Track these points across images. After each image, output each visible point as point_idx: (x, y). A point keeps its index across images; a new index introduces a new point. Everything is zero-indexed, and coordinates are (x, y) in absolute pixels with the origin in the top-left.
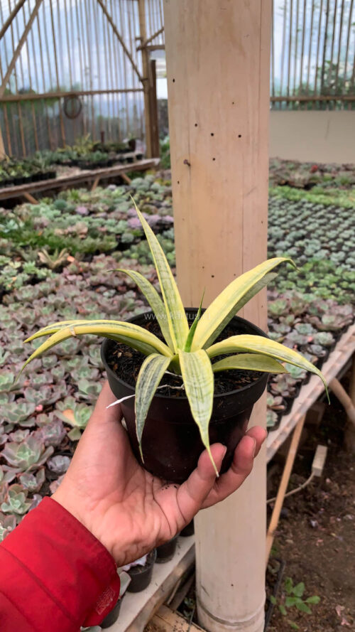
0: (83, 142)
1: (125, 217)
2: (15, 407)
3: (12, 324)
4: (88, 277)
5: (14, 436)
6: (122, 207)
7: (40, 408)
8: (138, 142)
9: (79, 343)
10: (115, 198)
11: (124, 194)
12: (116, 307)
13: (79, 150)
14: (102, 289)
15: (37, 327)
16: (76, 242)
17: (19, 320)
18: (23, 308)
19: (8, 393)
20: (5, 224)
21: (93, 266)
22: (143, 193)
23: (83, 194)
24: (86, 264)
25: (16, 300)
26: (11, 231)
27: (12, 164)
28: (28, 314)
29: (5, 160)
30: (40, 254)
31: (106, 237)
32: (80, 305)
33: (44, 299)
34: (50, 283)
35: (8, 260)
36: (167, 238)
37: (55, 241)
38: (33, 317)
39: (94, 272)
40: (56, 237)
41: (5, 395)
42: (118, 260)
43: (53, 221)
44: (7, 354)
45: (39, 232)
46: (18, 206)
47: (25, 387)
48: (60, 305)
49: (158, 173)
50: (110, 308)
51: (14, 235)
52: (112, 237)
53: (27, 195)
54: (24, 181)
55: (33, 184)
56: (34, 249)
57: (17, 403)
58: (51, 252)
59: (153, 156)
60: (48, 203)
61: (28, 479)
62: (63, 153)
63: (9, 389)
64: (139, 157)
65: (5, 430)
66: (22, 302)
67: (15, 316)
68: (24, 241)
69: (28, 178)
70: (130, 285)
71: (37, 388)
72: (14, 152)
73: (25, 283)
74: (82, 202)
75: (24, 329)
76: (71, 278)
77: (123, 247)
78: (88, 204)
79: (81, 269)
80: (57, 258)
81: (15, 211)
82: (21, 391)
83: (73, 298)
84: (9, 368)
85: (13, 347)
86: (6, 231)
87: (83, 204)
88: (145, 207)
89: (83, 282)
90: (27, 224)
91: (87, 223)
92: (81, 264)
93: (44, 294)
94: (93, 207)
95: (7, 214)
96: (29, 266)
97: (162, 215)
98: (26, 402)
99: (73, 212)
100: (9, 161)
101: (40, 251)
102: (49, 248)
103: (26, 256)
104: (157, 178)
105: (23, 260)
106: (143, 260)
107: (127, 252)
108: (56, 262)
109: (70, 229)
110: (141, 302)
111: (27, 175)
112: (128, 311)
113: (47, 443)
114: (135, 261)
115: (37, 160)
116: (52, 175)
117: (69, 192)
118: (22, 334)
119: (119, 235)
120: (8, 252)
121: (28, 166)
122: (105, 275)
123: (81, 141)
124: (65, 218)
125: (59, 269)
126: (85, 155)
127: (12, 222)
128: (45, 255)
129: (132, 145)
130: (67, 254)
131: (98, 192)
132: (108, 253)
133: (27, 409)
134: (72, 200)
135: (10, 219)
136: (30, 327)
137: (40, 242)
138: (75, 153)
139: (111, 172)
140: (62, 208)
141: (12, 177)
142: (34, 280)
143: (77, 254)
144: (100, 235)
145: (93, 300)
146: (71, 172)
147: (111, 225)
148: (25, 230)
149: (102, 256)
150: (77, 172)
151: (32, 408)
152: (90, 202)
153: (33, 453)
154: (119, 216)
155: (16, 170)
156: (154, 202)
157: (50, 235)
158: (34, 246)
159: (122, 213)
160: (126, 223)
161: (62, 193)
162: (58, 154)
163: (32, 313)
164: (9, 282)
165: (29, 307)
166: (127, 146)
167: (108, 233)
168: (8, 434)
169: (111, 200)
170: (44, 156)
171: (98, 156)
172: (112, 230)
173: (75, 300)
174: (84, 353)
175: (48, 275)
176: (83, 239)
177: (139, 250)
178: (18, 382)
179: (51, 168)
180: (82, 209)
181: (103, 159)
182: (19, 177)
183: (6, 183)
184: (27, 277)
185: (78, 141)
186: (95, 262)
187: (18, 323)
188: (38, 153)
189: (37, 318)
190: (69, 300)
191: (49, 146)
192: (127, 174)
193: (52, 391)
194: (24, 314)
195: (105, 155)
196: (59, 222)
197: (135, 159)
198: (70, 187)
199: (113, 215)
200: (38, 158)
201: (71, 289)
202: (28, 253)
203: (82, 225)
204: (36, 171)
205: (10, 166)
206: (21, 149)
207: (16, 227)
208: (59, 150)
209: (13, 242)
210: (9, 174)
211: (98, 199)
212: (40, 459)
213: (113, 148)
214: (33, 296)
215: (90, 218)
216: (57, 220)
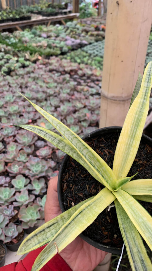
0: (44, 3)
1: (64, 40)
2: (19, 120)
3: (16, 85)
4: (48, 66)
5: (20, 132)
6: (63, 35)
7: (30, 121)
8: (69, 4)
9: (46, 95)
10: (59, 31)
11: (63, 29)
12: (61, 80)
13: (42, 6)
14: (54, 72)
15: (26, 87)
16: (42, 50)
17: (19, 83)
18: (20, 78)
19: (16, 114)
20: (9, 40)
21: (50, 61)
22: (72, 29)
23: (44, 28)
24: (47, 61)
25: (16, 74)
26: (12, 43)
27: (10, 11)
28: (22, 81)
29: (7, 9)
30: (26, 55)
31: (55, 49)
32: (45, 78)
33: (29, 75)
34: (31, 68)
35: (12, 57)
36: (83, 51)
37: (32, 49)
38: (24, 82)
39: (51, 64)
40: (33, 47)
41: (15, 115)
42: (61, 59)
43: (31, 40)
44: (14, 98)
45: (25, 45)
46: (15, 32)
47: (23, 112)
48: (36, 78)
49: (79, 20)
50: (59, 81)
51: (14, 45)
52: (58, 49)
53: (18, 27)
54: (16, 20)
55: (21, 22)
56: (23, 52)
57: (20, 118)
58: (31, 54)
59: (76, 12)
60: (28, 31)
61: (27, 149)
62: (34, 7)
63: (16, 112)
64: (70, 12)
65: (16, 128)
66: (19, 75)
67: (17, 81)
68: (18, 48)
69: (18, 19)
70: (67, 71)
71: (29, 113)
72: (10, 6)
73: (20, 67)
74: (44, 32)
75: (21, 87)
76: (41, 66)
77: (63, 53)
78: (46, 33)
79: (45, 63)
80: (34, 57)
81: (13, 34)
82: (22, 113)
83: (42, 75)
84: (16, 104)
85: (17, 95)
86: (10, 43)
87: (45, 33)
88: (73, 36)
89: (46, 69)
90: (20, 40)
91: (46, 42)
92: (45, 60)
93: (28, 73)
94: (49, 34)
95: (9, 35)
96: (22, 59)
97: (81, 40)
98: (25, 118)
99: (40, 36)
100: (8, 10)
101: (26, 53)
102: (30, 52)
103: (20, 55)
104: (78, 23)
105: (18, 57)
106: (73, 60)
107: (65, 56)
108: (33, 58)
109: (39, 44)
110: (72, 80)
111: (17, 17)
112: (67, 83)
113: (34, 135)
114: (69, 61)
115: (21, 10)
116: (29, 18)
117: (38, 27)
118: (20, 90)
119: (61, 48)
120: (11, 53)
121: (18, 12)
122: (55, 66)
123: (42, 2)
124: (36, 39)
125: (35, 62)
126: (44, 9)
127: (12, 39)
128: (28, 55)
129: (66, 6)
130: (38, 55)
131: (51, 28)
132: (57, 56)
133: (25, 121)
134: (39, 30)
135: (11, 38)
136: (23, 87)
137: (26, 49)
138: (40, 8)
139: (57, 18)
140: (35, 34)
141: (11, 17)
142: (24, 66)
143: (43, 56)
144: (53, 48)
145: (51, 77)
146: (38, 17)
147: (58, 43)
148: (19, 43)
149: (54, 57)
150: (41, 18)
151: (27, 121)
152: (48, 32)
153: (29, 139)
154: (61, 39)
155: (12, 14)
156: (77, 34)
157: (30, 46)
158: (23, 50)
159: (63, 38)
160: (65, 43)
161: (34, 27)
162: (31, 7)
163: (24, 80)
164: (13, 66)
165: (22, 78)
166: (64, 6)
167: (56, 47)
168: (18, 130)
169: (57, 32)
170: (25, 8)
171: (51, 10)
172: (58, 45)
173: (43, 76)
174: (48, 100)
175: (30, 64)
176: (45, 49)
177: (71, 56)
178: (20, 110)
179: (29, 14)
180: (44, 35)
181: (53, 12)
182: (14, 18)
183: (8, 20)
184: (20, 65)
185: (41, 1)
186: (51, 60)
187: (18, 85)
188: (22, 6)
189: (27, 83)
190: (40, 76)
191: (27, 3)
192: (64, 20)
193: (35, 114)
194: (20, 81)
195: (54, 10)
196: (34, 41)
197: (68, 13)
198: (38, 25)
199: (58, 38)
200: (22, 9)
201: (41, 72)
202: (21, 54)
203: (44, 42)
204: (22, 15)
205: (9, 12)
206: (13, 4)
207: (14, 41)
208: (32, 6)
209: (14, 48)
210: (9, 15)
211: (51, 31)
212: (32, 141)
213: (57, 7)
214: (24, 73)
215: (48, 39)
216: (33, 39)
